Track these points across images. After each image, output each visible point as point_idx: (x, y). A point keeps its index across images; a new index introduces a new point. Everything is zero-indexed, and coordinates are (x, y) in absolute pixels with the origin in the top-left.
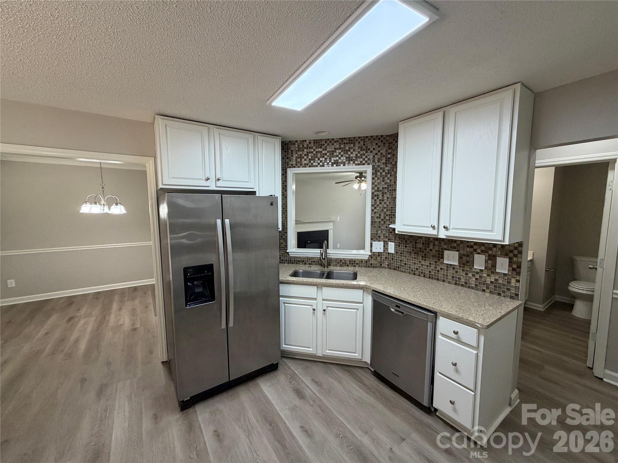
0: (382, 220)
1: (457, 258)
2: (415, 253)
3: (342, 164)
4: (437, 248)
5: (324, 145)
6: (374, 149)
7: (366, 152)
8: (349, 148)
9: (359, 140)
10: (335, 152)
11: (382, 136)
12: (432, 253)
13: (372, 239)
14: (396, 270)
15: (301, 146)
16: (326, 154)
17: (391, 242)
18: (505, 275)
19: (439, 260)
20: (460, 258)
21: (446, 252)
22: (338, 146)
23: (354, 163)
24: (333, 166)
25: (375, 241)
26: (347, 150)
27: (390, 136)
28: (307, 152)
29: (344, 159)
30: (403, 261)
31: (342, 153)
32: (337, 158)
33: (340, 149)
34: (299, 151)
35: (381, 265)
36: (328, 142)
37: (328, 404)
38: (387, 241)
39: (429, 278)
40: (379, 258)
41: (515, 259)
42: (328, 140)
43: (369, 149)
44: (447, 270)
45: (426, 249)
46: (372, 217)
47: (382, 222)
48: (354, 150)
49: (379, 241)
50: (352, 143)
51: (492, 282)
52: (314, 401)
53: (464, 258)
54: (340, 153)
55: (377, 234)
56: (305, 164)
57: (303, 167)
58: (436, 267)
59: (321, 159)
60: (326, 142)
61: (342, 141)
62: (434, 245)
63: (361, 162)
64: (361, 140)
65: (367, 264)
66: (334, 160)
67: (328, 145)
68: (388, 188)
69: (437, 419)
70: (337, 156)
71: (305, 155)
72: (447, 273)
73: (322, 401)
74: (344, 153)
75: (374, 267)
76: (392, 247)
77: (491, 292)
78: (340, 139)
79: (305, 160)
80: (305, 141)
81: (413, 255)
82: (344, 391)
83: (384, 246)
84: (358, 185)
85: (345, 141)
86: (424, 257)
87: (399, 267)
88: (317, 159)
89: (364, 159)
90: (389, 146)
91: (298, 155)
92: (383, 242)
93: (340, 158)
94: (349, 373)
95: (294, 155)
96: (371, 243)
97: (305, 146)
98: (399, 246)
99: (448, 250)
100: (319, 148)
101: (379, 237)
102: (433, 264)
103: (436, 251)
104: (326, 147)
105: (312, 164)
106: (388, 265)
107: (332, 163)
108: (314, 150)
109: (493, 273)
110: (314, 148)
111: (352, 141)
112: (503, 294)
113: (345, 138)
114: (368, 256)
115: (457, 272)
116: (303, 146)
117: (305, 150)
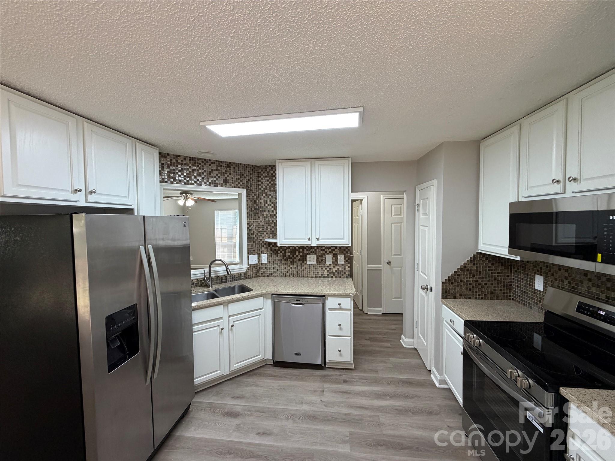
0: (256, 236)
1: (315, 258)
2: (285, 260)
3: (219, 184)
4: (301, 254)
5: (200, 164)
6: (247, 175)
7: (241, 177)
8: (226, 171)
9: (234, 166)
10: (213, 172)
11: (252, 166)
12: (298, 258)
13: (248, 253)
14: (270, 276)
15: (174, 161)
16: (203, 173)
17: (263, 254)
18: (342, 265)
19: (303, 262)
20: (317, 258)
21: (308, 256)
22: (215, 168)
23: (231, 185)
24: (211, 186)
25: (251, 255)
26: (224, 173)
27: (258, 166)
28: (182, 169)
29: (221, 180)
30: (276, 268)
31: (219, 175)
32: (215, 179)
33: (217, 170)
34: (171, 165)
35: (256, 274)
36: (205, 162)
37: (262, 405)
38: (260, 254)
39: (297, 276)
40: (254, 269)
41: (347, 255)
42: (205, 160)
43: (243, 175)
44: (310, 268)
45: (293, 256)
46: (248, 234)
47: (256, 238)
48: (230, 174)
49: (254, 254)
50: (228, 167)
51: (336, 271)
52: (249, 411)
53: (319, 258)
54: (217, 175)
55: (252, 248)
56: (180, 181)
57: (177, 183)
58: (301, 268)
59: (198, 178)
60: (203, 162)
61: (219, 164)
62: (299, 252)
63: (237, 185)
64: (236, 166)
65: (245, 276)
66: (212, 181)
67: (205, 164)
68: (259, 209)
69: (328, 369)
70: (215, 177)
71: (179, 171)
72: (309, 270)
73: (256, 406)
74: (221, 175)
75: (251, 278)
76: (265, 258)
77: (336, 277)
78: (217, 161)
79: (180, 176)
80: (180, 156)
81: (284, 262)
82: (264, 389)
83: (258, 258)
84: (184, 201)
85: (221, 164)
86: (293, 263)
87: (272, 274)
88: (193, 177)
89: (239, 183)
90: (258, 175)
91: (171, 169)
92: (257, 255)
93: (217, 179)
94: (257, 375)
95: (165, 170)
96: (248, 257)
97: (179, 161)
98: (271, 256)
99: (310, 254)
100: (195, 166)
101: (254, 250)
102: (299, 266)
103: (301, 256)
104: (203, 166)
105: (188, 181)
106: (262, 274)
107: (210, 183)
108: (190, 167)
109: (336, 265)
110: (190, 165)
111: (228, 165)
112: (342, 277)
113: (221, 162)
114: (246, 269)
115: (316, 268)
116: (177, 161)
117: (179, 166)
